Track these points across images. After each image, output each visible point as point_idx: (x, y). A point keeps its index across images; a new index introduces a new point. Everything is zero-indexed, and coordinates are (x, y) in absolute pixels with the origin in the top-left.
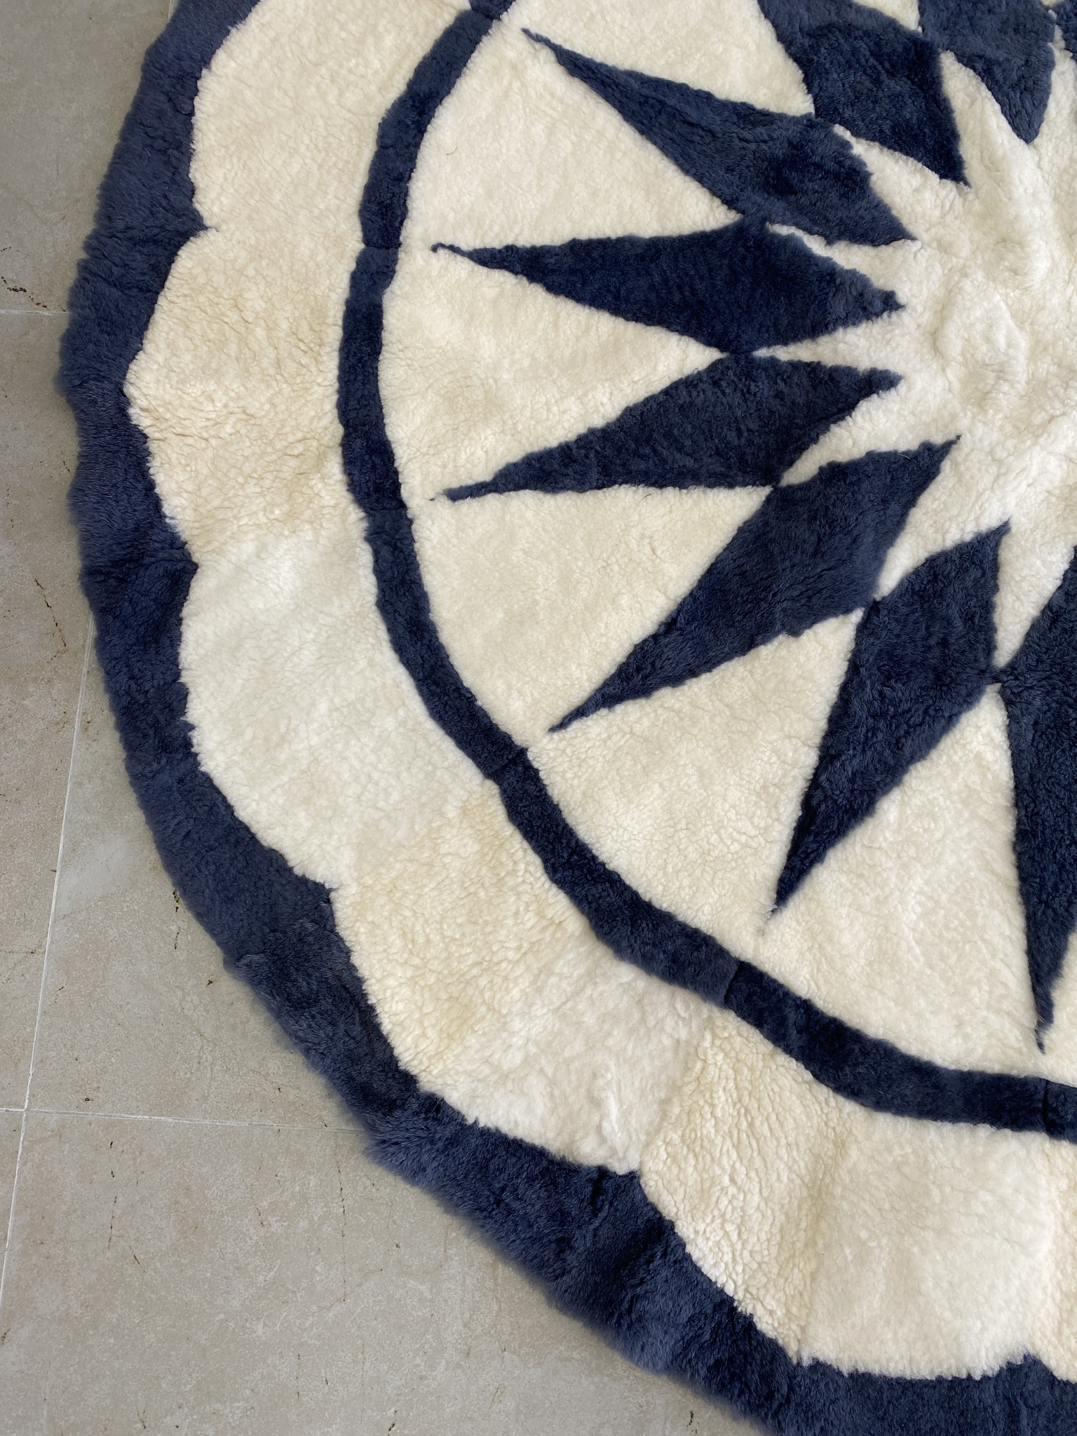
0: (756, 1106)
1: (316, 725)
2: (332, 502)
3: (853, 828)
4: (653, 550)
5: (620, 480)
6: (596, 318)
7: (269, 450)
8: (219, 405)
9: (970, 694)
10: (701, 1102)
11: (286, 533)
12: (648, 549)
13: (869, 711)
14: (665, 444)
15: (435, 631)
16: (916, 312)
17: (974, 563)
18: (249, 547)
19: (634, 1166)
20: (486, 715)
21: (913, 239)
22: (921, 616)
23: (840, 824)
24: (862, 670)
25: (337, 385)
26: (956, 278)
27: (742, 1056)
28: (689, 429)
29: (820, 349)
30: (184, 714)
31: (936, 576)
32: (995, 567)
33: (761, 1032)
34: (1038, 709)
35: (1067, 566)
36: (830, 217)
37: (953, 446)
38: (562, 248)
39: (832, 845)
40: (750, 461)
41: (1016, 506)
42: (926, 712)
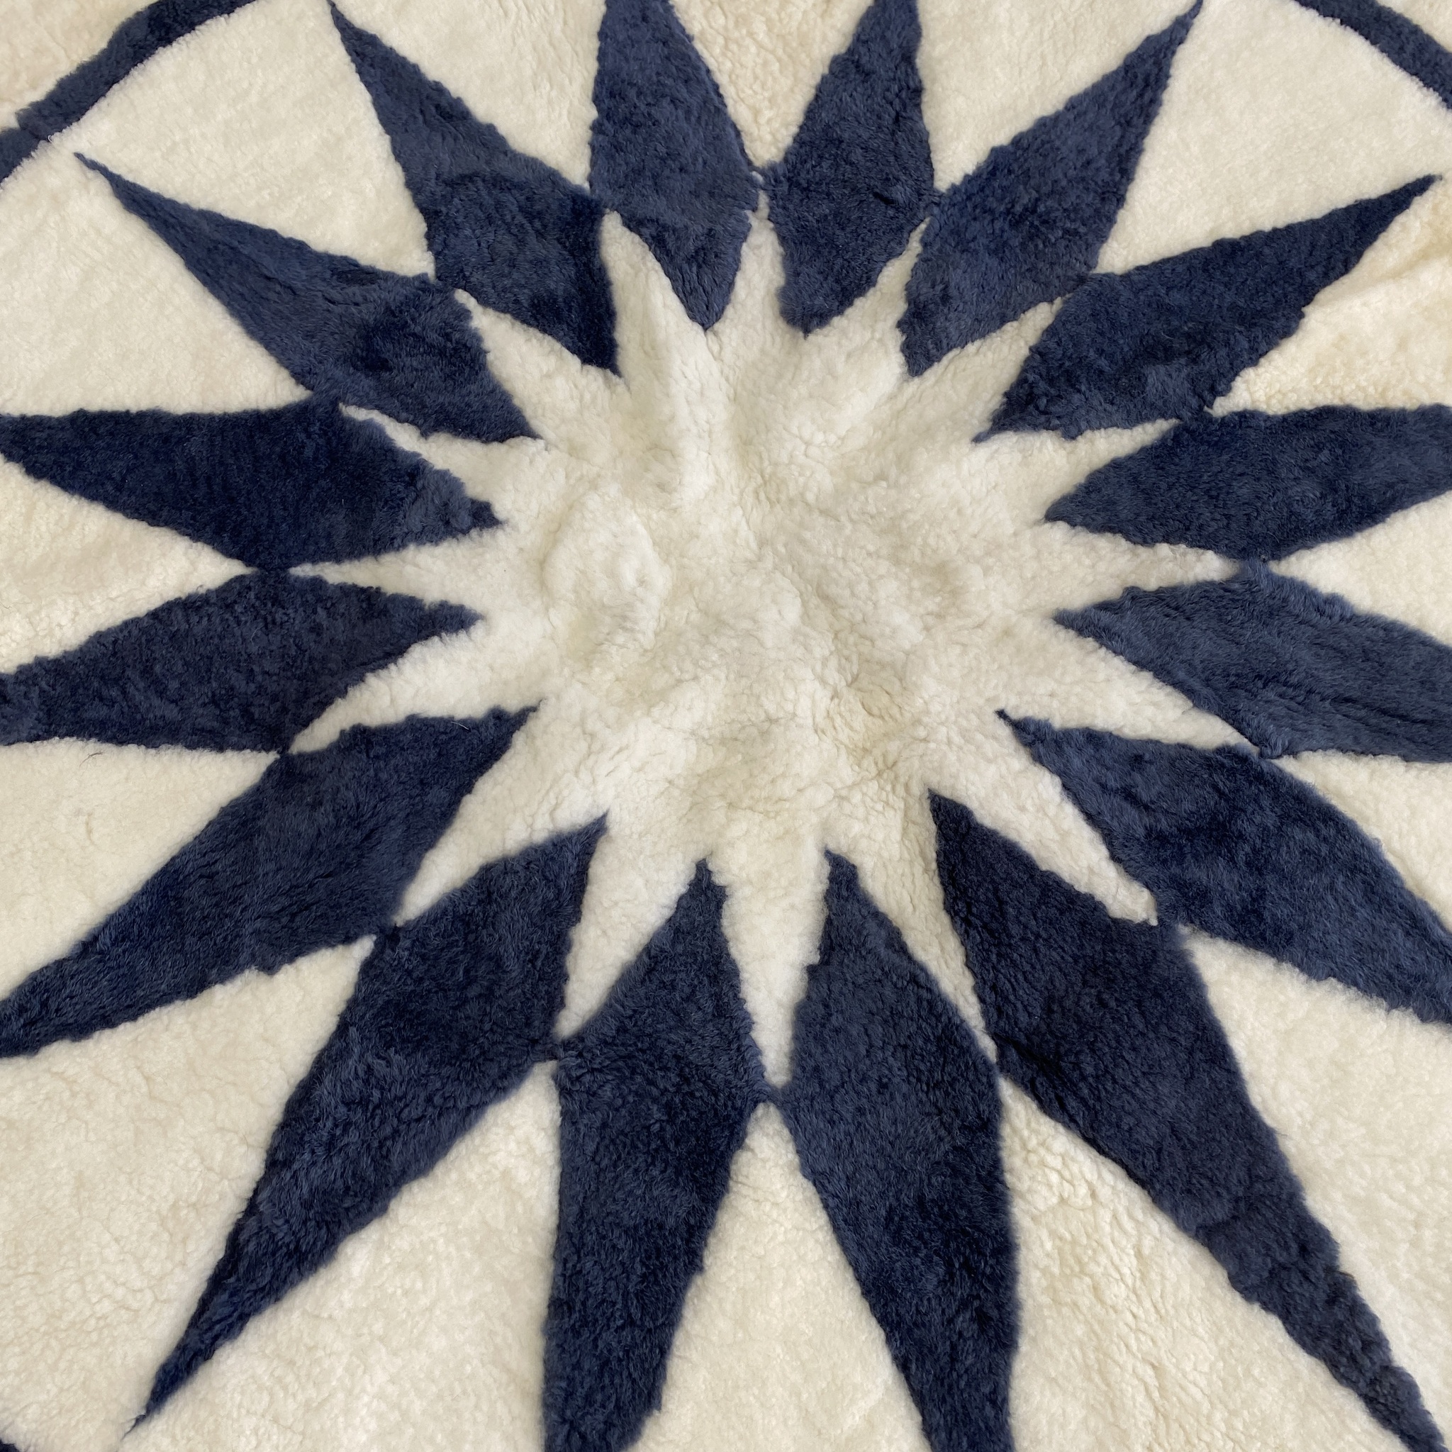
3: (293, 1285)
4: (89, 832)
5: (63, 730)
6: (85, 512)
9: (504, 1076)
12: (82, 829)
13: (343, 1096)
14: (141, 685)
16: (518, 531)
17: (546, 878)
21: (534, 436)
23: (274, 1276)
24: (354, 1032)
26: (581, 490)
28: (179, 668)
29: (381, 571)
31: (490, 894)
32: (581, 885)
35: (683, 890)
36: (428, 402)
37: (531, 714)
38: (60, 420)
39: (257, 1310)
40: (256, 716)
41: (617, 796)
42: (429, 1100)
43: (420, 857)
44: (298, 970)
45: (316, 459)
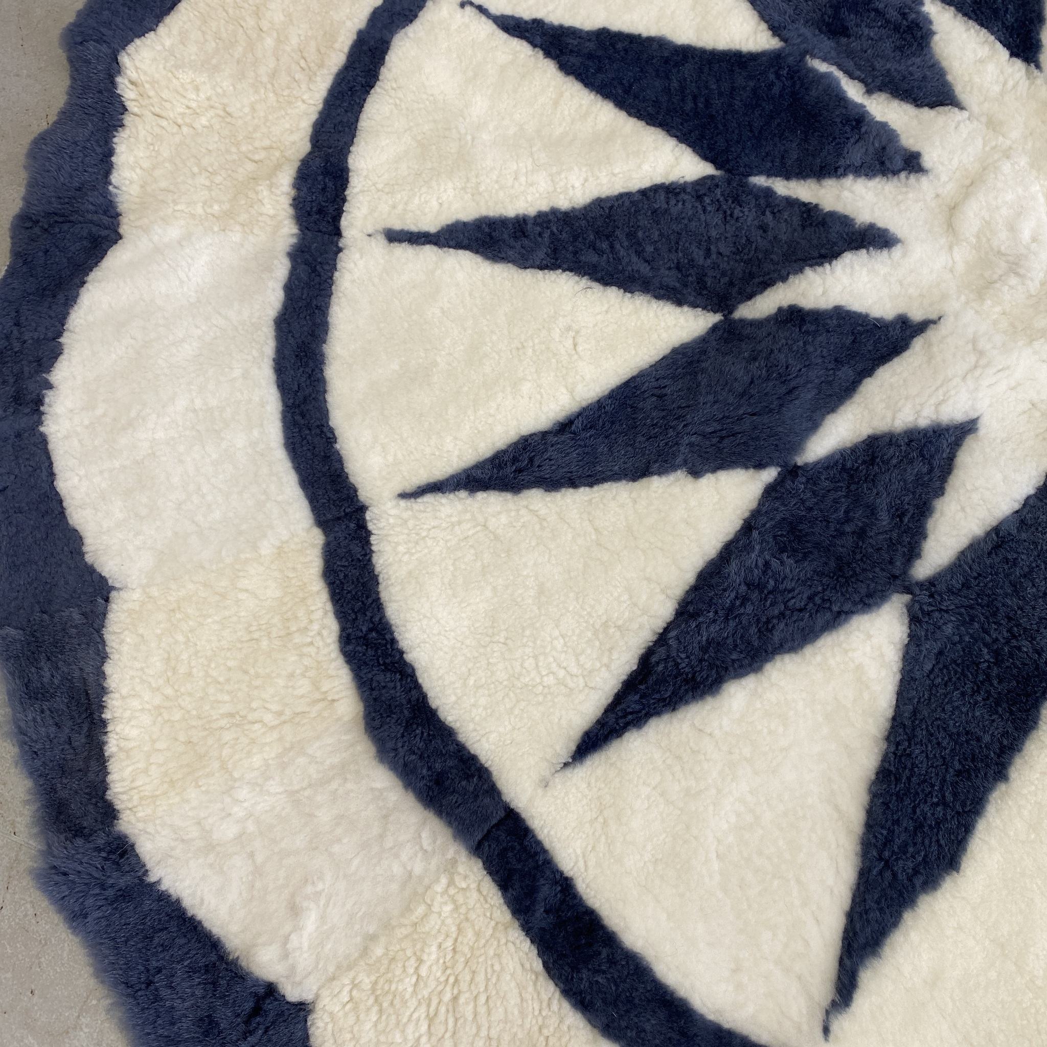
0: (468, 978)
1: (167, 419)
2: (272, 212)
3: (687, 703)
4: (575, 345)
5: (565, 266)
6: (599, 106)
7: (234, 150)
8: (202, 96)
9: (870, 595)
10: (409, 953)
11: (216, 229)
12: (570, 341)
13: (745, 578)
14: (626, 244)
15: (322, 362)
16: (939, 180)
17: (923, 456)
18: (174, 232)
19: (308, 997)
20: (340, 460)
21: (962, 107)
22: (845, 497)
23: (674, 693)
24: (755, 534)
25: (320, 107)
26: (996, 157)
27: (473, 916)
28: (656, 235)
29: (822, 192)
30: (48, 371)
31: (873, 458)
32: (947, 468)
33: (504, 896)
34: (948, 638)
35: (1032, 491)
36: (878, 66)
37: (932, 325)
38: (589, 33)
39: (658, 713)
40: (709, 284)
41: (990, 406)
42: (811, 598)
43: (823, 417)
44: (717, 479)
45: (781, 96)
